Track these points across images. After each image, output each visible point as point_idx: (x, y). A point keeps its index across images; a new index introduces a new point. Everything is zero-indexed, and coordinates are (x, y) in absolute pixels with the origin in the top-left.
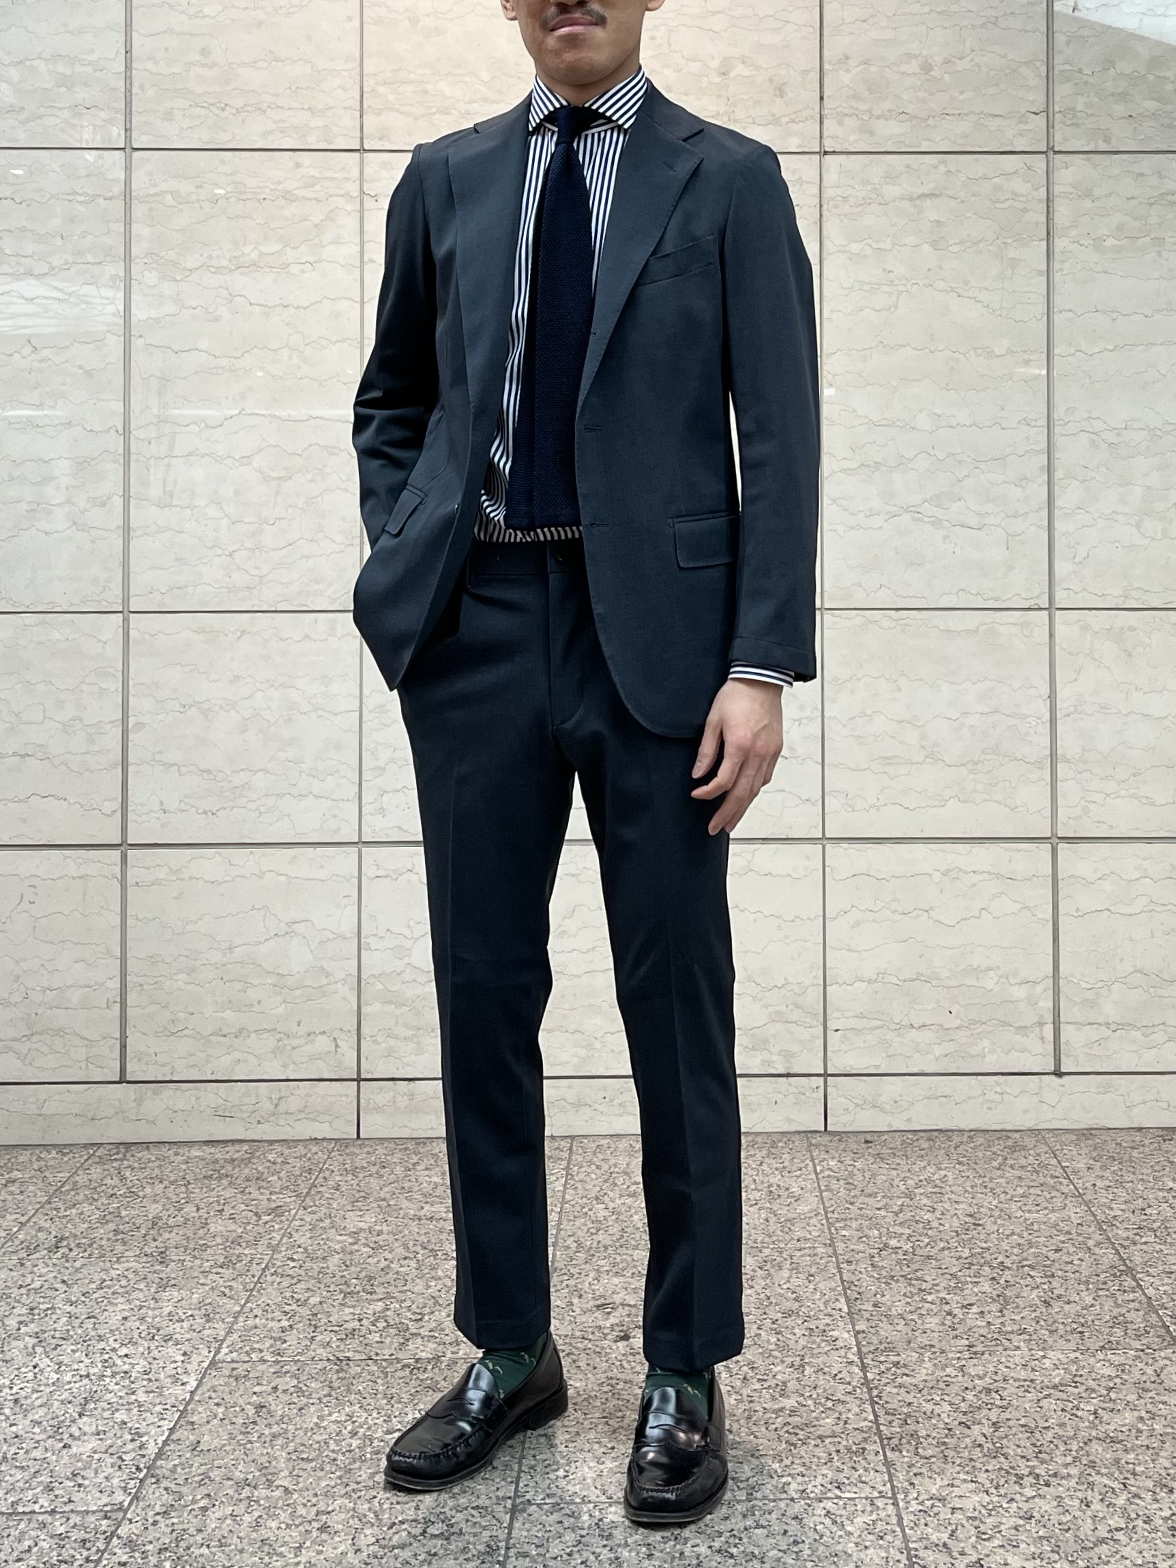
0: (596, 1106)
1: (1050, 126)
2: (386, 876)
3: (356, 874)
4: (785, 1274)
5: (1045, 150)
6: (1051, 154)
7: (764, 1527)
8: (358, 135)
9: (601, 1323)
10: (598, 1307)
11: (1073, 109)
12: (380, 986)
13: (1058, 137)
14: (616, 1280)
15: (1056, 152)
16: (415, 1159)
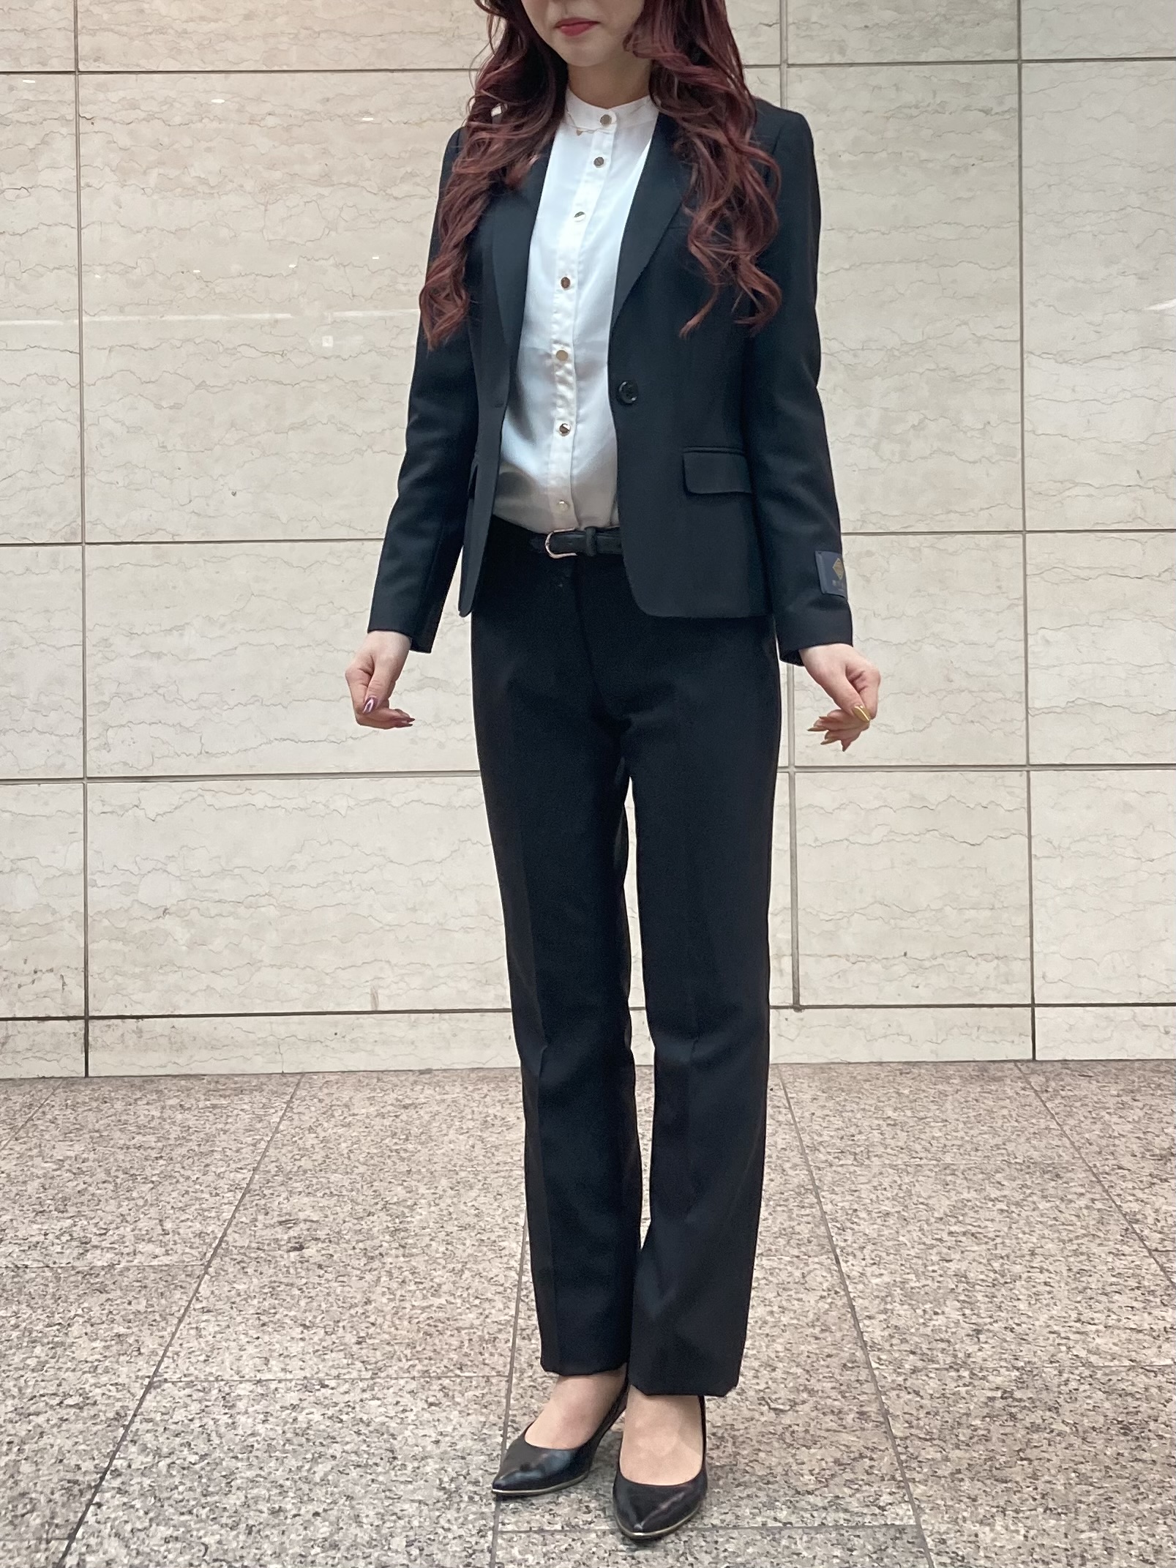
0: (328, 1043)
1: (783, 39)
2: (112, 812)
3: (82, 810)
4: (473, 1194)
5: (778, 63)
6: (784, 67)
7: (378, 1399)
8: (73, 56)
9: (279, 1236)
10: (281, 1223)
11: (807, 20)
12: (106, 923)
13: (792, 49)
14: (306, 1200)
15: (790, 66)
16: (139, 1095)
